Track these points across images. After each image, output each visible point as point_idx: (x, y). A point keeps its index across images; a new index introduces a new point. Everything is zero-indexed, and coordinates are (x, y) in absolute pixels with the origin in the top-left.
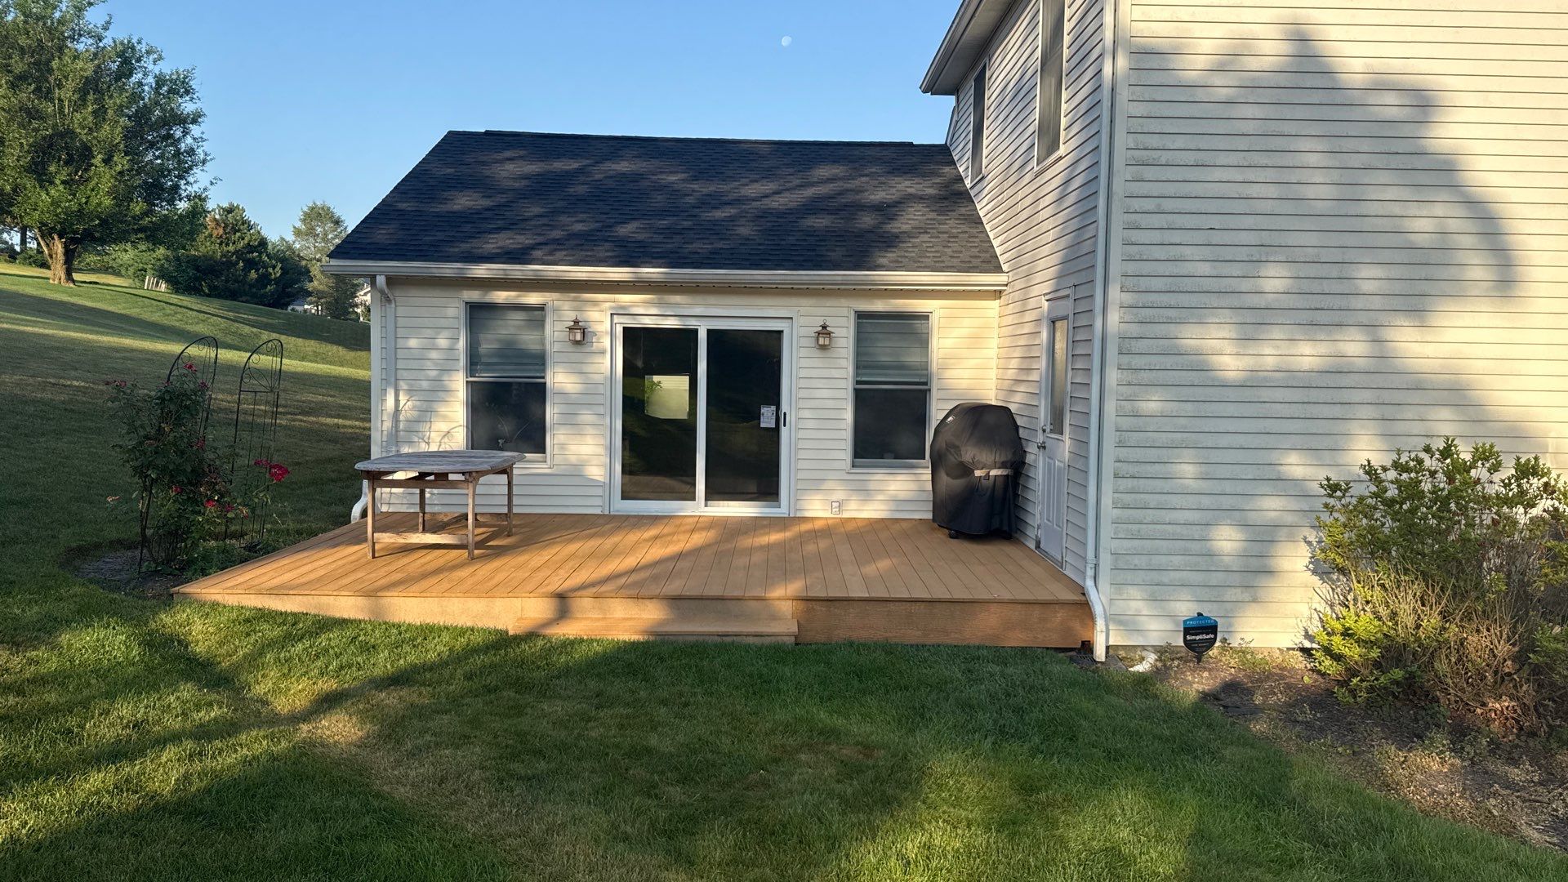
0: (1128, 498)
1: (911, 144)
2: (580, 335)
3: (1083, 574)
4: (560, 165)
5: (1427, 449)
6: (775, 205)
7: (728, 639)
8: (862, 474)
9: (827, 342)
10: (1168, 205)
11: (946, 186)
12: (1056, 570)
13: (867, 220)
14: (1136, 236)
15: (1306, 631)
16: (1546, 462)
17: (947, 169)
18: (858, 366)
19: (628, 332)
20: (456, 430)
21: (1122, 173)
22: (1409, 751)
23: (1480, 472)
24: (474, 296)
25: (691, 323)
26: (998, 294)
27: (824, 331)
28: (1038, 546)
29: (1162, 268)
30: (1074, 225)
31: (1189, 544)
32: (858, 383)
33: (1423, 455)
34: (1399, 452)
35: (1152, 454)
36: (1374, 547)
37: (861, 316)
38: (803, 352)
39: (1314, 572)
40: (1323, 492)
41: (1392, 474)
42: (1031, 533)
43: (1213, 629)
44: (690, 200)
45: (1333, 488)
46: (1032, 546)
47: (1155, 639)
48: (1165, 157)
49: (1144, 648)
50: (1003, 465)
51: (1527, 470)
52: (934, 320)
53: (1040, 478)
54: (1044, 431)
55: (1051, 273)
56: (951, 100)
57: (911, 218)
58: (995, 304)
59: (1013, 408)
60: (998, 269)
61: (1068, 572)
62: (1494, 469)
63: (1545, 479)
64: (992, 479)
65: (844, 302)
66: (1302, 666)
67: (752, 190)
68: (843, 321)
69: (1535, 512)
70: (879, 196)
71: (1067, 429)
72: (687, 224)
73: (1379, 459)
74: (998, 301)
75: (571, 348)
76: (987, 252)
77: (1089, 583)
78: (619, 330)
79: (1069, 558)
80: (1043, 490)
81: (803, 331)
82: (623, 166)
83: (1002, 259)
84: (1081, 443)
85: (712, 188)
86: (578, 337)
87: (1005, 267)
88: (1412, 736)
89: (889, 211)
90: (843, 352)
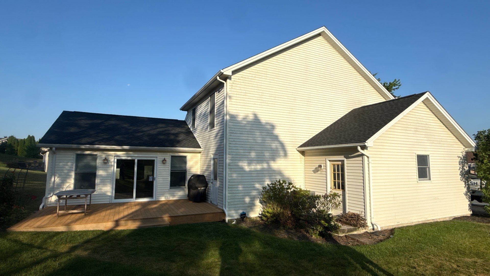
0: (230, 192)
1: (177, 120)
2: (106, 161)
3: (223, 207)
4: (96, 121)
5: (277, 181)
6: (151, 132)
7: (156, 227)
8: (173, 190)
9: (165, 162)
10: (235, 140)
11: (187, 130)
12: (216, 206)
13: (172, 137)
14: (230, 145)
15: (259, 213)
16: (292, 182)
17: (186, 126)
18: (172, 167)
19: (118, 160)
20: (71, 185)
21: (228, 134)
22: (278, 230)
23: (284, 184)
24: (79, 152)
25: (133, 158)
26: (200, 152)
27: (164, 160)
28: (211, 202)
29: (235, 151)
30: (219, 142)
31: (240, 200)
32: (171, 170)
33: (276, 182)
34: (272, 181)
35: (234, 184)
36: (270, 198)
37: (172, 156)
38: (160, 164)
39: (260, 203)
40: (262, 189)
41: (271, 185)
42: (209, 200)
43: (245, 214)
44: (131, 131)
45: (264, 188)
46: (210, 202)
47: (236, 218)
48: (235, 132)
49: (233, 219)
50: (204, 187)
51: (290, 184)
52: (188, 158)
53: (211, 189)
54: (212, 180)
55: (214, 150)
56: (186, 112)
57: (181, 137)
58: (199, 155)
59: (205, 175)
60: (200, 148)
61: (219, 207)
62: (285, 184)
63: (292, 185)
64: (202, 190)
65: (169, 154)
66: (259, 220)
67: (145, 129)
68: (168, 158)
69: (292, 190)
70: (173, 132)
71: (218, 179)
72: (131, 136)
73: (269, 183)
74: (200, 154)
75: (103, 164)
76: (197, 144)
77: (224, 208)
78: (116, 160)
79: (219, 204)
80: (212, 191)
81: (160, 160)
82: (113, 122)
83: (201, 146)
84: (222, 182)
85: (135, 128)
86: (106, 162)
87: (202, 147)
88: (278, 228)
89: (177, 135)
90: (168, 164)
